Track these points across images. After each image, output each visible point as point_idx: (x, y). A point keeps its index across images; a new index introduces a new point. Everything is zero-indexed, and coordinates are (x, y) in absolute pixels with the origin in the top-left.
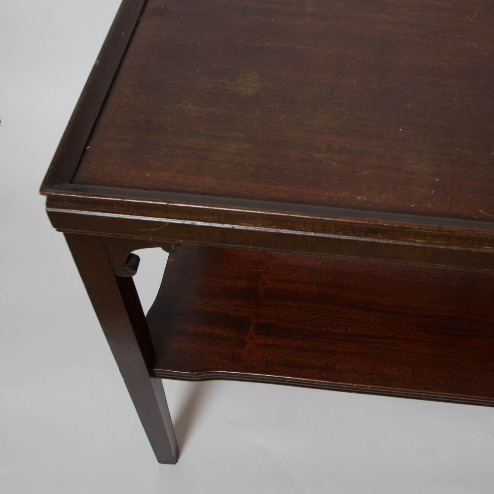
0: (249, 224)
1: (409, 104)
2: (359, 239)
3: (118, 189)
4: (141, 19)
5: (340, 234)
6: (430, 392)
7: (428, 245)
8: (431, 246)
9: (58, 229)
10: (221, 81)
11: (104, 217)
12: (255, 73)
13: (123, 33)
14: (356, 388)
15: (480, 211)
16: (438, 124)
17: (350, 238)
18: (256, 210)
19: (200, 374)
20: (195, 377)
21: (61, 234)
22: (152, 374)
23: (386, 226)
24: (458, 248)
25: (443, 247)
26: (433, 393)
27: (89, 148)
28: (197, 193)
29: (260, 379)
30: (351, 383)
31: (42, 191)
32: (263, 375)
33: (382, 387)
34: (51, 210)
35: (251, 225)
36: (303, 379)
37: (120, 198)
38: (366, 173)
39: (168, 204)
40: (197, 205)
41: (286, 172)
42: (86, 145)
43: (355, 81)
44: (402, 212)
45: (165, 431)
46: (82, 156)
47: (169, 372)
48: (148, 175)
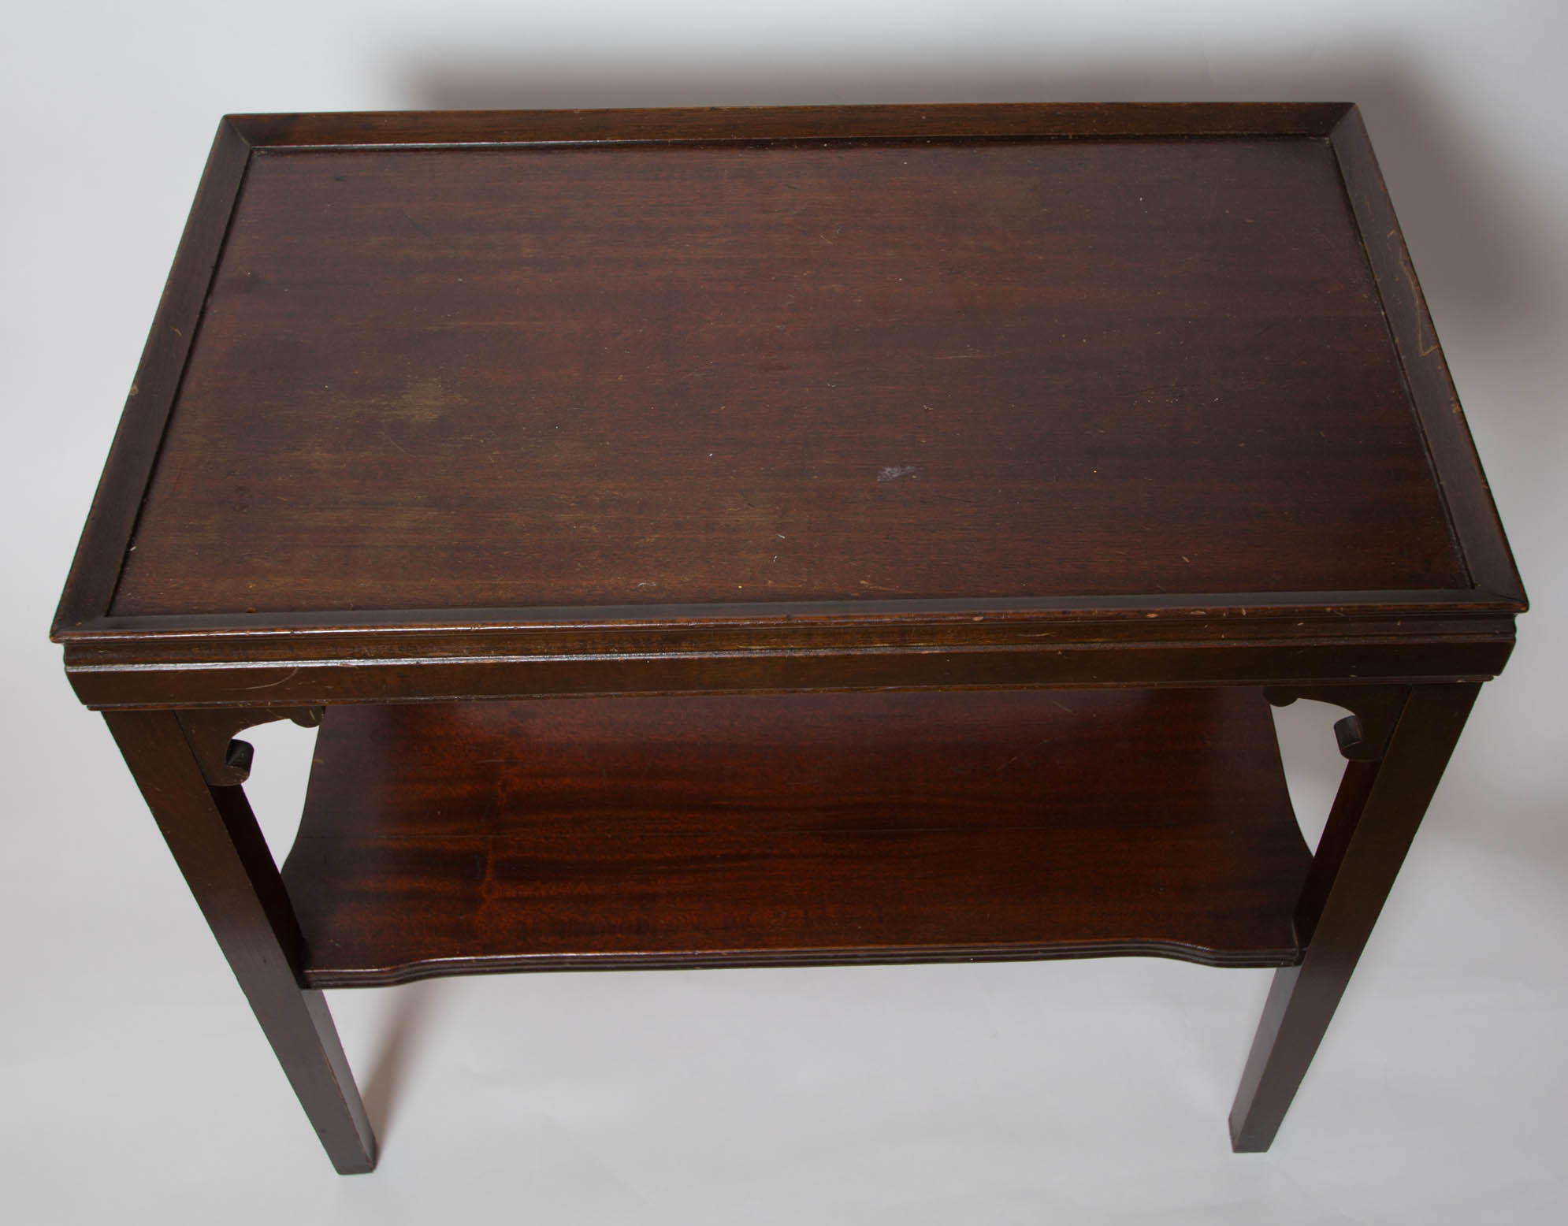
0: (446, 654)
1: (723, 408)
2: (649, 657)
3: (198, 616)
4: (209, 300)
5: (614, 652)
6: (841, 948)
7: (773, 654)
8: (780, 654)
9: (91, 705)
10: (373, 401)
11: (176, 671)
12: (435, 379)
13: (177, 330)
14: (700, 958)
15: (863, 582)
16: (778, 437)
17: (634, 657)
18: (456, 626)
19: (397, 969)
20: (389, 978)
21: (98, 714)
22: (304, 983)
23: (693, 627)
24: (828, 652)
25: (801, 654)
26: (848, 948)
27: (135, 550)
28: (345, 607)
29: (516, 965)
30: (691, 949)
31: (55, 636)
32: (518, 956)
33: (749, 950)
34: (74, 670)
35: (451, 654)
36: (598, 954)
37: (203, 632)
38: (653, 539)
39: (292, 633)
40: (347, 628)
41: (505, 553)
42: (130, 546)
43: (621, 376)
44: (722, 600)
45: (344, 1099)
46: (124, 565)
47: (335, 973)
48: (251, 587)
